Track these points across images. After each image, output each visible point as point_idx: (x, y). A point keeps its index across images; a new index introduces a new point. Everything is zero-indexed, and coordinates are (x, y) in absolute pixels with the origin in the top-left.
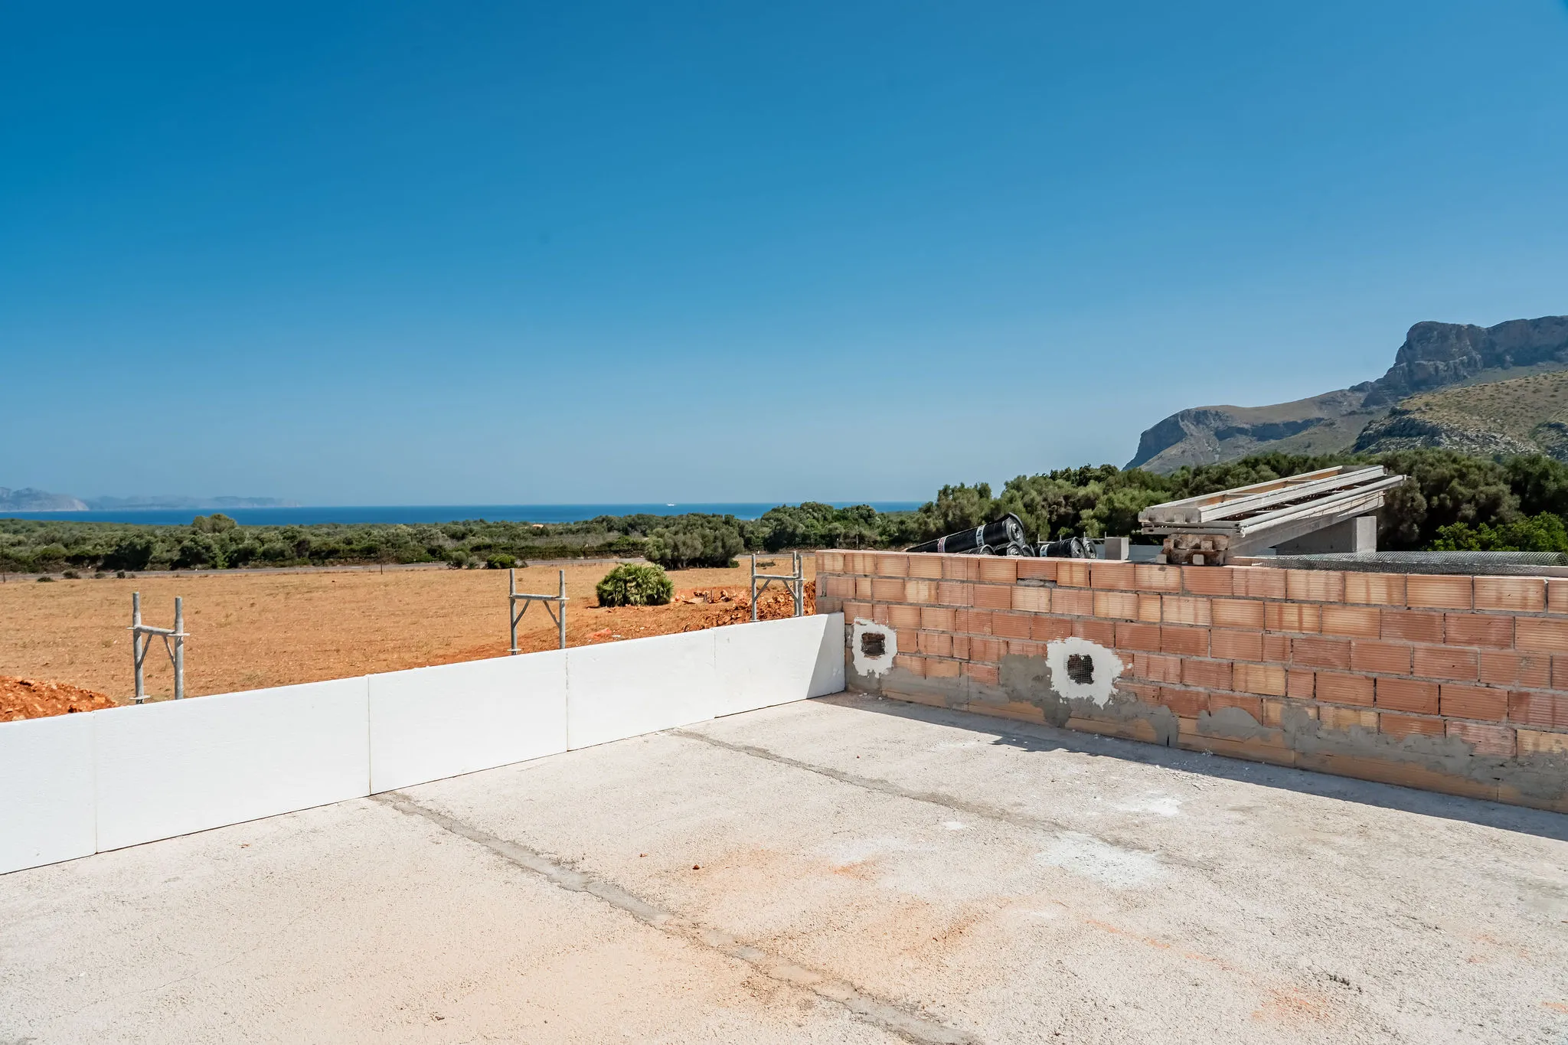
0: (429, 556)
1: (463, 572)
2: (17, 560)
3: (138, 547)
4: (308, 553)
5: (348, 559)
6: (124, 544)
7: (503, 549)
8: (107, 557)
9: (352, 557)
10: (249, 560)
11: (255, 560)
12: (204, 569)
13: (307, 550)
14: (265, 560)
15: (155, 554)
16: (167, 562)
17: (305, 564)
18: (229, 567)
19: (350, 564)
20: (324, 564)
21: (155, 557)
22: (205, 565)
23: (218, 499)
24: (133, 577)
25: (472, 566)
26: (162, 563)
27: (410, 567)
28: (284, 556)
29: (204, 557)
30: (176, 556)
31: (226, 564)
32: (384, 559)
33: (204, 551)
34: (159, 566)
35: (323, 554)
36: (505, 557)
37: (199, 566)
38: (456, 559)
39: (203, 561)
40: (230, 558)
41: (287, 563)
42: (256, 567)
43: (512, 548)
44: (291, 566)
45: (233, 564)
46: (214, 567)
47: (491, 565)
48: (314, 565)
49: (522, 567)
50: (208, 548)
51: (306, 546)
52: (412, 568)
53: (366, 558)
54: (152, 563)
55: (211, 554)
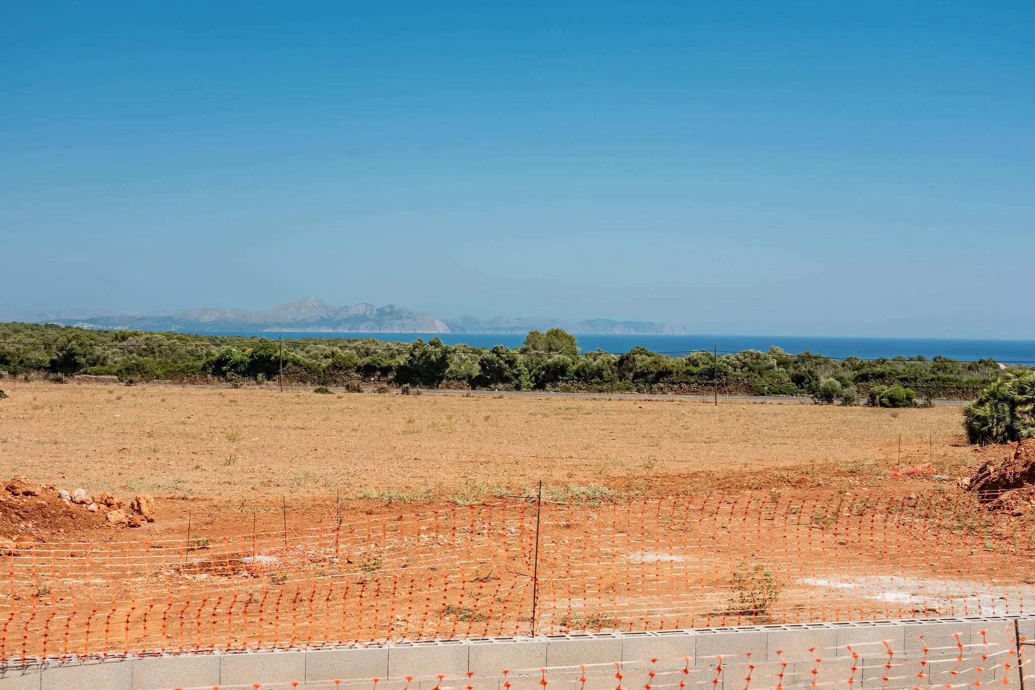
0: (793, 386)
1: (835, 410)
2: (308, 368)
3: (433, 357)
4: (632, 375)
5: (683, 385)
6: (417, 353)
7: (902, 380)
8: (401, 369)
9: (687, 383)
10: (559, 380)
11: (566, 381)
12: (507, 390)
13: (631, 370)
14: (578, 381)
15: (452, 367)
16: (464, 378)
17: (628, 389)
18: (534, 388)
19: (684, 392)
20: (651, 391)
21: (451, 372)
22: (507, 385)
23: (590, 323)
24: (419, 393)
25: (847, 401)
26: (459, 380)
27: (760, 399)
28: (601, 377)
29: (507, 374)
30: (476, 371)
31: (532, 385)
32: (730, 387)
33: (507, 365)
34: (455, 383)
35: (651, 376)
36: (899, 390)
37: (500, 386)
38: (825, 389)
39: (506, 380)
40: (537, 377)
41: (605, 387)
42: (567, 390)
43: (915, 379)
44: (612, 391)
45: (539, 385)
46: (518, 388)
47: (873, 401)
48: (639, 391)
49: (925, 406)
50: (511, 363)
51: (630, 365)
52: (762, 401)
53: (706, 385)
54: (448, 379)
55: (515, 371)
